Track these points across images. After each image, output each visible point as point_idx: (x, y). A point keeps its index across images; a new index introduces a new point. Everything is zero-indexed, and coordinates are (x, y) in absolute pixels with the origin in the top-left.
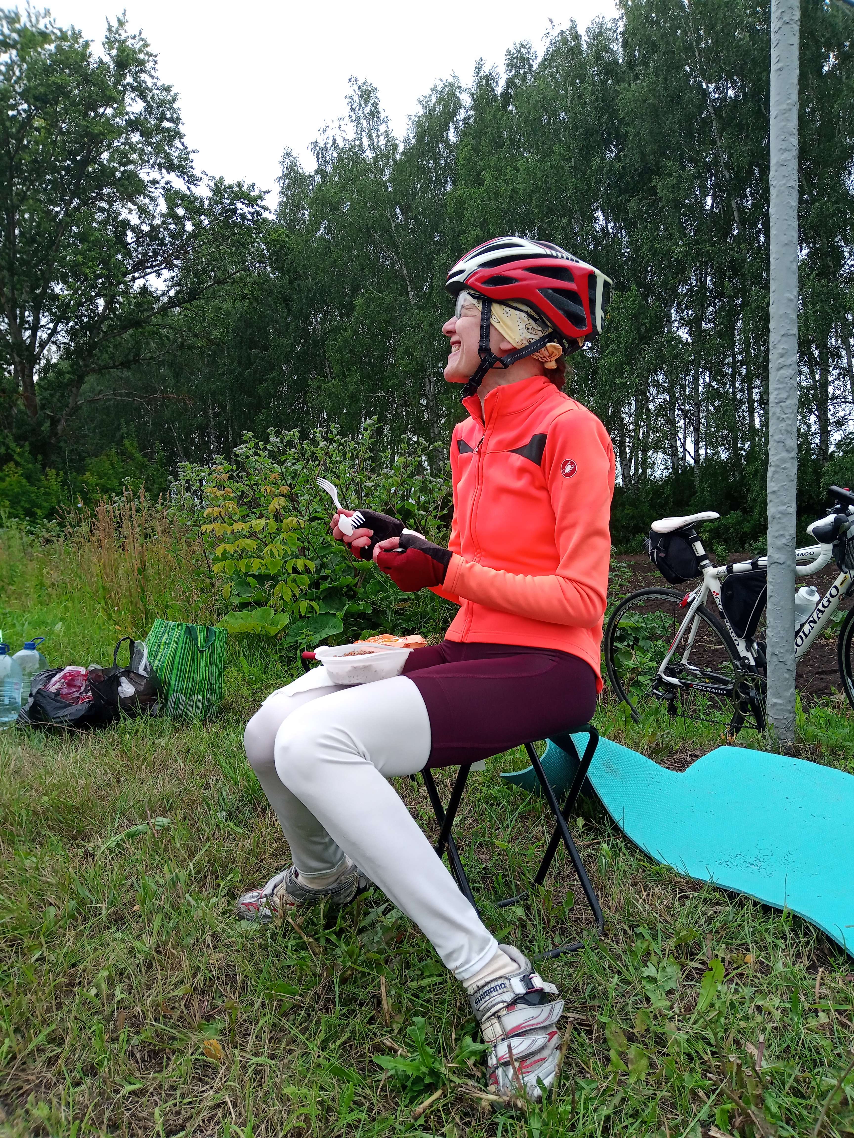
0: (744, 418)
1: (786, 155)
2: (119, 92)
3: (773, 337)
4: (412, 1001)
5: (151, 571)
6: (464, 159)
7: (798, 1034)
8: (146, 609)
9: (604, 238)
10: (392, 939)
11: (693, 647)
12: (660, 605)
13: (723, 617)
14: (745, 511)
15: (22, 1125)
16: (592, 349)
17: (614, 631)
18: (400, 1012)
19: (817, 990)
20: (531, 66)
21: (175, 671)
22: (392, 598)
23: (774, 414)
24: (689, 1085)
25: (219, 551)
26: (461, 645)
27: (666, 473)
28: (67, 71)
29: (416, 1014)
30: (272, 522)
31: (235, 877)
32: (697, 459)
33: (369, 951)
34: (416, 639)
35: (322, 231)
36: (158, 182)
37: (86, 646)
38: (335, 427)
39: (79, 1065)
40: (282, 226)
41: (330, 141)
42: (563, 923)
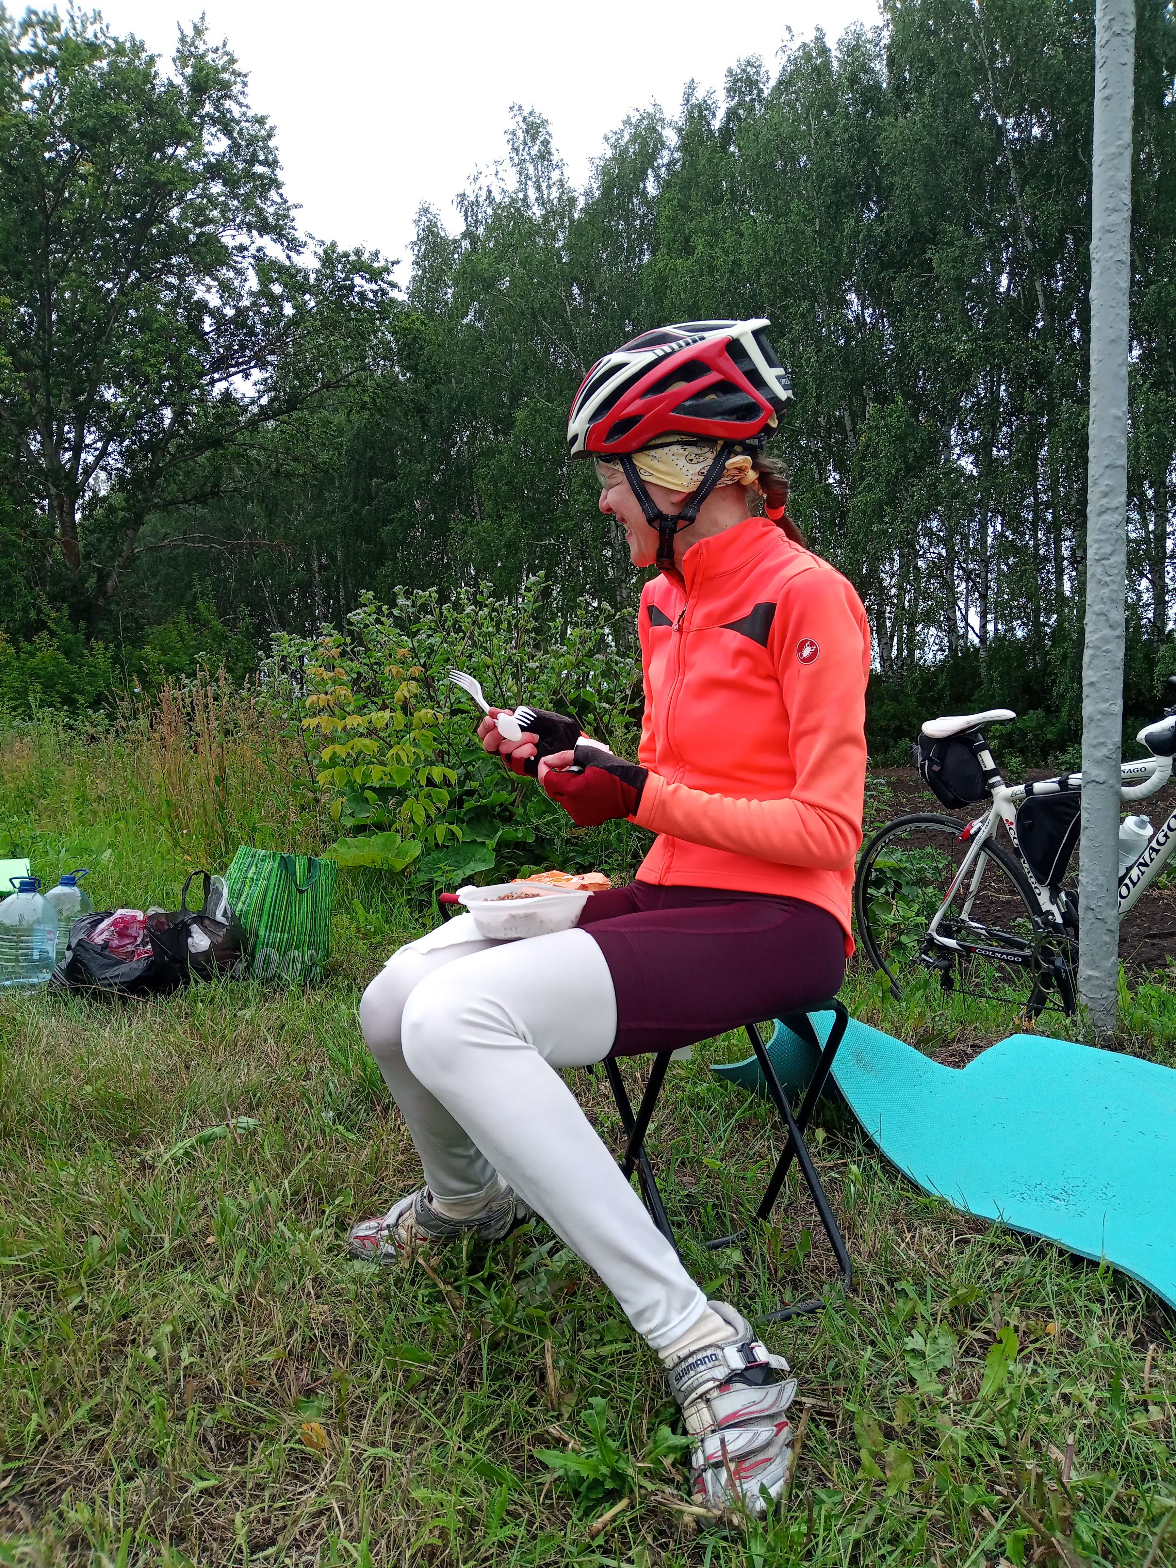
0: (1049, 581)
1: (1115, 218)
2: (194, 125)
3: (1094, 469)
4: (587, 1376)
5: (232, 781)
6: (668, 218)
7: (1122, 1436)
8: (226, 832)
9: (860, 330)
10: (561, 1289)
11: (977, 897)
12: (931, 837)
13: (1019, 856)
14: (1048, 711)
15: (52, 1532)
16: (840, 482)
17: (869, 873)
18: (571, 1390)
19: (1146, 1375)
20: (761, 91)
21: (265, 917)
22: (563, 821)
23: (1093, 575)
24: (969, 1501)
25: (326, 754)
26: (659, 888)
27: (939, 656)
28: (125, 97)
29: (594, 1394)
30: (399, 714)
31: (345, 1200)
32: (983, 638)
33: (529, 1305)
34: (595, 878)
35: (471, 316)
36: (246, 249)
37: (144, 882)
38: (486, 586)
39: (132, 1453)
40: (416, 309)
41: (484, 193)
42: (796, 1273)
